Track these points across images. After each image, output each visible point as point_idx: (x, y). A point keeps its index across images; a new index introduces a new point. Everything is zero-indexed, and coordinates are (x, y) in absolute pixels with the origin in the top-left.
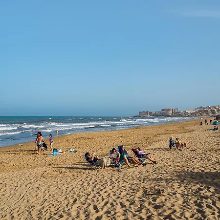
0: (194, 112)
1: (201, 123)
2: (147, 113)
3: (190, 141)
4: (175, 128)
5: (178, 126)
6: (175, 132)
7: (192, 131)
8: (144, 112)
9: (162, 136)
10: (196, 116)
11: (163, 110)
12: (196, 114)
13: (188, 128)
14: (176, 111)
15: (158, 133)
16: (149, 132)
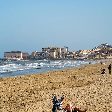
0: (93, 52)
1: (104, 70)
2: (18, 54)
3: (86, 100)
4: (62, 79)
5: (67, 76)
6: (62, 84)
7: (89, 83)
8: (13, 52)
9: (41, 92)
10: (95, 59)
11: (44, 49)
12: (95, 57)
13: (82, 79)
14: (65, 51)
15: (36, 87)
16: (20, 87)
